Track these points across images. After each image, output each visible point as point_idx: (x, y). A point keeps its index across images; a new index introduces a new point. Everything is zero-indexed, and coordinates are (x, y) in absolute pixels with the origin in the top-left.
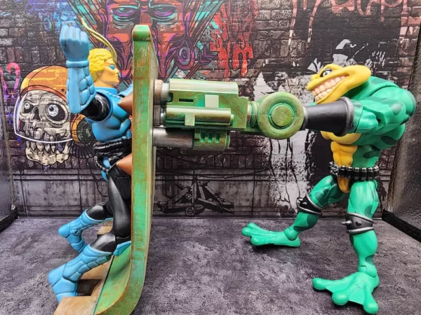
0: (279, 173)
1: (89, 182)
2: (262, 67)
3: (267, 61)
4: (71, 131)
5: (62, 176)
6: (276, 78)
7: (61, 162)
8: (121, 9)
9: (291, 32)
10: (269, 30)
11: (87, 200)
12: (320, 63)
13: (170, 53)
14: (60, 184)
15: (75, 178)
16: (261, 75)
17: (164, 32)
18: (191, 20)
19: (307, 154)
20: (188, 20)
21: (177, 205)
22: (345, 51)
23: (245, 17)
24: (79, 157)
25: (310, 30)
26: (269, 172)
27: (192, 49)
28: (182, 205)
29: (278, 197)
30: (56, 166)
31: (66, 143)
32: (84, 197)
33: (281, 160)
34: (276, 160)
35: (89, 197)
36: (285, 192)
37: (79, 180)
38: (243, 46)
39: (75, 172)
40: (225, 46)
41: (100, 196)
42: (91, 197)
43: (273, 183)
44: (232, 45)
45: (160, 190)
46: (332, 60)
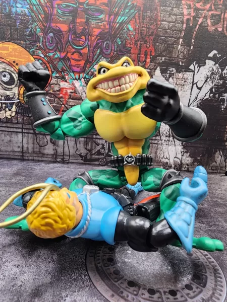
0: (164, 139)
1: (30, 135)
2: (159, 63)
3: (163, 58)
4: (19, 94)
5: (9, 129)
6: (168, 72)
7: (10, 117)
8: (64, 5)
9: (181, 40)
10: (166, 37)
11: (28, 148)
12: (197, 65)
13: (97, 44)
14: (7, 134)
15: (20, 130)
16: (158, 68)
17: (94, 28)
18: (114, 22)
20: (112, 21)
21: (93, 156)
22: (214, 59)
23: (151, 25)
24: (23, 115)
25: (193, 40)
26: (158, 138)
27: (113, 43)
28: (97, 157)
29: (162, 156)
30: (5, 120)
31: (14, 103)
32: (25, 146)
33: (166, 130)
34: (163, 130)
35: (29, 146)
36: (167, 153)
37: (22, 132)
38: (148, 46)
39: (20, 126)
40: (136, 44)
41: (38, 146)
42: (31, 146)
43: (160, 146)
44: (141, 44)
45: (82, 145)
46: (205, 64)
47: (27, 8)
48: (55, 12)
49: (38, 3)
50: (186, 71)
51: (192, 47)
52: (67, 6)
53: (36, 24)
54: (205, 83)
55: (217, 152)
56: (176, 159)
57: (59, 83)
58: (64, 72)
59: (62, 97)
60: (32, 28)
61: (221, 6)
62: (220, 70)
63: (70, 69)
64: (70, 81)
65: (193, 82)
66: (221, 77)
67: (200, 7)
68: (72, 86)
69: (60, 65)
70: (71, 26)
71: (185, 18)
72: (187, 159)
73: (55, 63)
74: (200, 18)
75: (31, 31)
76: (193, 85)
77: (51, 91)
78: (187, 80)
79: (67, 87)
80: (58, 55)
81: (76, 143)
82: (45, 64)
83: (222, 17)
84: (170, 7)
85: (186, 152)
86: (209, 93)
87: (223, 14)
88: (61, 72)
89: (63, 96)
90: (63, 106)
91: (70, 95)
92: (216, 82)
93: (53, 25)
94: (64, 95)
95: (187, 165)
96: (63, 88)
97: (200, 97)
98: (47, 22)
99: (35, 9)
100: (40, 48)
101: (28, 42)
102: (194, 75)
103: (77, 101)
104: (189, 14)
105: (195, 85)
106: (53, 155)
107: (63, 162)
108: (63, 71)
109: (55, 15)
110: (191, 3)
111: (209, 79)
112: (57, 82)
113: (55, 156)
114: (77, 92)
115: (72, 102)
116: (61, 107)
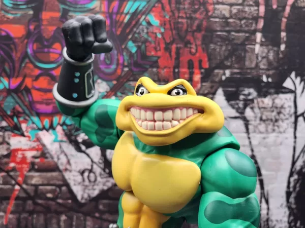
2: (221, 81)
3: (228, 72)
6: (242, 97)
9: (259, 36)
10: (229, 32)
12: (299, 79)
16: (220, 92)
18: (119, 12)
20: (115, 10)
27: (120, 51)
38: (193, 50)
40: (168, 49)
44: (178, 49)
50: (277, 93)
51: (283, 47)
57: (7, 139)
58: (18, 117)
59: (14, 169)
63: (32, 110)
64: (31, 133)
65: (296, 112)
68: (35, 144)
69: (9, 104)
76: (297, 117)
78: (283, 111)
79: (25, 147)
80: (5, 84)
88: (12, 117)
89: (17, 166)
90: (17, 187)
91: (33, 164)
94: (19, 163)
96: (17, 150)
102: (295, 98)
103: (49, 174)
105: (301, 119)
108: (16, 114)
112: (4, 138)
114: (48, 155)
115: (36, 178)
116: (13, 190)
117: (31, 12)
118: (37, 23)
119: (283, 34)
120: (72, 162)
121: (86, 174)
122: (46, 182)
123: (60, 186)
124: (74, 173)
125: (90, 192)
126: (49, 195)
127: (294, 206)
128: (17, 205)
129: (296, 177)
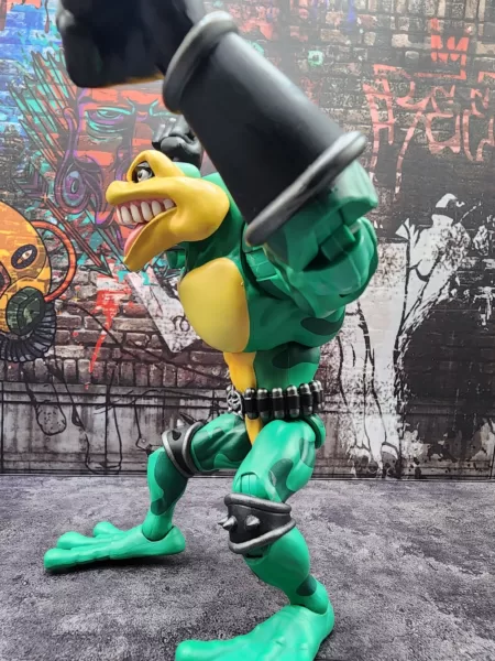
0: (353, 400)
1: (21, 407)
8: (104, 113)
9: (372, 176)
11: (15, 440)
12: (413, 227)
19: (396, 369)
22: (449, 211)
24: (6, 359)
26: (337, 398)
29: (352, 441)
32: (9, 435)
33: (357, 378)
34: (349, 377)
35: (18, 434)
36: (362, 432)
37: (2, 402)
41: (41, 432)
42: (22, 435)
43: (343, 418)
45: (152, 425)
46: (430, 223)
47: (20, 121)
48: (84, 127)
49: (45, 110)
50: (389, 241)
51: (397, 190)
52: (110, 113)
53: (39, 153)
54: (435, 265)
55: (483, 424)
56: (386, 449)
57: (92, 280)
58: (105, 256)
59: (100, 313)
60: (30, 162)
61: (451, 102)
62: (466, 235)
63: (121, 248)
64: (119, 274)
65: (408, 264)
66: (471, 251)
67: (407, 105)
68: (123, 287)
69: (95, 241)
70: (121, 155)
71: (377, 128)
72: (414, 447)
73: (83, 236)
74: (408, 127)
75: (27, 169)
76: (408, 270)
77: (75, 301)
78: (394, 262)
79: (113, 289)
80: (90, 217)
81: (137, 421)
82: (61, 239)
83: (458, 123)
84: (342, 107)
85: (410, 429)
86: (447, 287)
87: (458, 117)
88: (99, 255)
89: (104, 309)
90: (104, 332)
91: (121, 308)
92: (461, 261)
93: (79, 154)
94: (105, 307)
95: (415, 460)
96: (103, 292)
97: (428, 297)
98: (64, 147)
99: (37, 121)
100: (48, 205)
101: (20, 193)
102: (408, 248)
103: (138, 320)
104: (384, 120)
105: (413, 272)
106: (79, 454)
107: (106, 470)
108: (103, 252)
109: (82, 133)
110: (387, 98)
111: (444, 257)
112: (89, 278)
113: (84, 458)
114: (137, 299)
115: (125, 324)
116: (99, 336)
117: (120, 138)
118: (126, 151)
119: (399, 175)
120: (163, 307)
121: (178, 322)
122: (134, 329)
123: (150, 334)
124: (165, 320)
125: (182, 342)
126: (138, 343)
127: (401, 368)
128: (103, 352)
129: (405, 336)
